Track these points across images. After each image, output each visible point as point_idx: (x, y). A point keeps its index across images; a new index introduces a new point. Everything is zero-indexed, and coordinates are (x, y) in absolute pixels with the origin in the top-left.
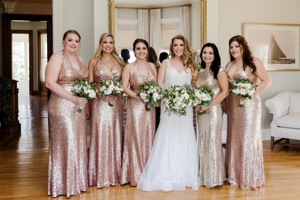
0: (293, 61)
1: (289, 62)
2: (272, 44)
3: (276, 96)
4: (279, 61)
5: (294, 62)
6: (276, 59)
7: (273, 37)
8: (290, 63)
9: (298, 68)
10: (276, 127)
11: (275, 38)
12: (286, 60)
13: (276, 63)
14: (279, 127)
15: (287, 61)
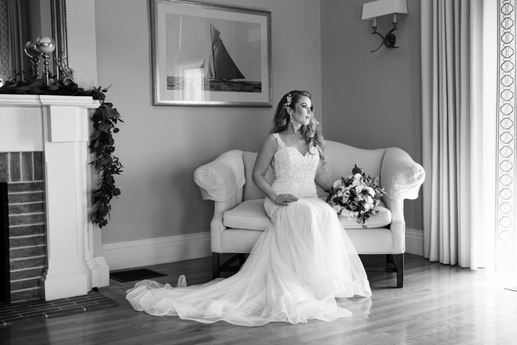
0: (257, 88)
1: (249, 87)
2: (214, 47)
3: (217, 159)
4: (229, 85)
5: (260, 88)
6: (224, 81)
7: (217, 34)
8: (251, 91)
9: (267, 102)
10: (223, 228)
11: (221, 36)
12: (243, 83)
13: (225, 90)
14: (228, 228)
15: (247, 87)
